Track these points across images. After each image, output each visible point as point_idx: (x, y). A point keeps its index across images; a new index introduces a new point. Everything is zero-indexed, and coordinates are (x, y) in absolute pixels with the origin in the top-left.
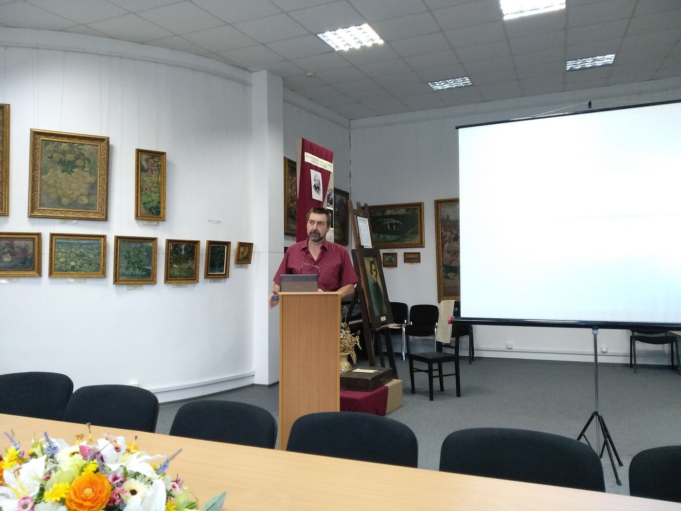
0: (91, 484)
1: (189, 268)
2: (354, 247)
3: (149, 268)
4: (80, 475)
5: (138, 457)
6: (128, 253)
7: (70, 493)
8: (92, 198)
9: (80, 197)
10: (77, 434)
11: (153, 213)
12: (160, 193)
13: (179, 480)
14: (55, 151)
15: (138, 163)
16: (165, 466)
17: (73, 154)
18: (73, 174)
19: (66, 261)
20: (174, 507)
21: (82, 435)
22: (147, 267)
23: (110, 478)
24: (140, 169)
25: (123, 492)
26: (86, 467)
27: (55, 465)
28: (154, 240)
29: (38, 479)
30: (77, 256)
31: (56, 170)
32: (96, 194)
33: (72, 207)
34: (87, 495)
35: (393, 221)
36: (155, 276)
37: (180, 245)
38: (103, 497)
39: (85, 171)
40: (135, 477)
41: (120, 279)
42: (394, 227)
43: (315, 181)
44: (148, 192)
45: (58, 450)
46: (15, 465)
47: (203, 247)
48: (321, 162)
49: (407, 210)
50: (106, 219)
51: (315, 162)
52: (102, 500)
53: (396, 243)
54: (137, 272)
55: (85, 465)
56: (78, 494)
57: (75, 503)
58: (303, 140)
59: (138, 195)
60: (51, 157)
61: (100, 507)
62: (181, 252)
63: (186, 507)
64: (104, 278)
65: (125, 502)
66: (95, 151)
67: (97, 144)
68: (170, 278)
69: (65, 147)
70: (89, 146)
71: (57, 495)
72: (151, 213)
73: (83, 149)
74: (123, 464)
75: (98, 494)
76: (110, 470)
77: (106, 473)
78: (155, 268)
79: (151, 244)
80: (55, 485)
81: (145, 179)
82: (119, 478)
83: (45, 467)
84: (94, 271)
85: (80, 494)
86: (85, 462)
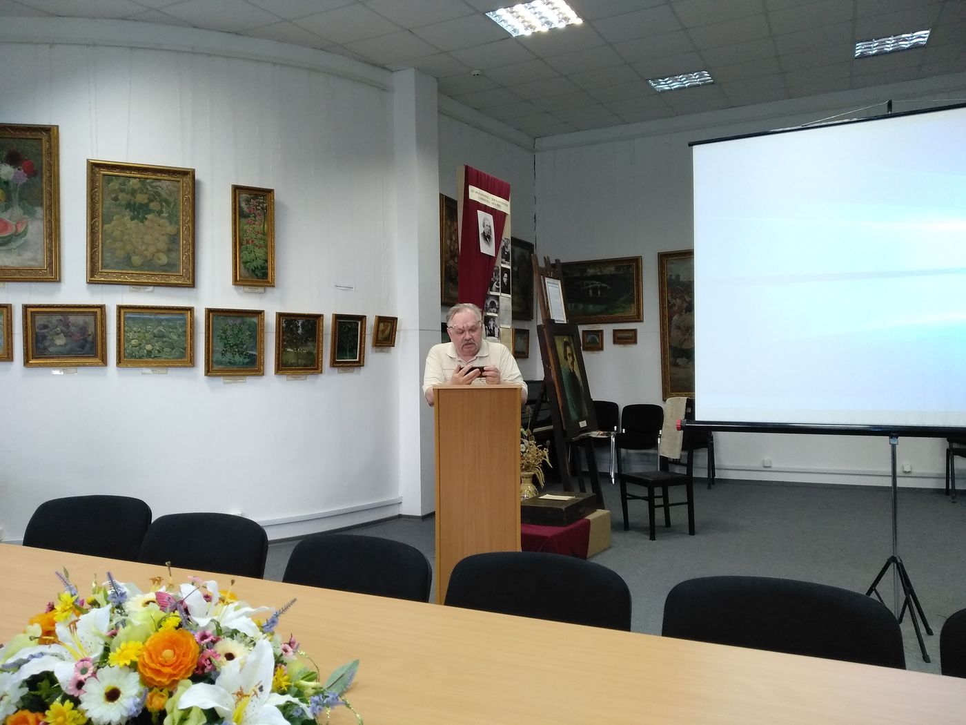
0: (172, 644)
1: (310, 353)
2: (540, 322)
3: (254, 353)
4: (157, 631)
5: (236, 609)
6: (225, 332)
7: (143, 655)
8: (173, 255)
9: (156, 255)
10: (153, 577)
11: (257, 275)
12: (266, 247)
13: (294, 643)
14: (122, 191)
15: (235, 205)
16: (273, 622)
17: (146, 193)
18: (146, 222)
19: (140, 344)
20: (286, 677)
21: (160, 578)
22: (250, 352)
23: (197, 637)
24: (239, 214)
25: (215, 655)
26: (165, 621)
27: (124, 617)
28: (259, 313)
29: (100, 635)
30: (155, 336)
31: (123, 216)
32: (179, 250)
33: (146, 269)
34: (167, 659)
35: (597, 284)
36: (262, 364)
37: (295, 320)
38: (188, 662)
39: (162, 218)
40: (232, 637)
41: (214, 369)
42: (599, 293)
43: (484, 226)
44: (250, 246)
45: (126, 597)
46: (70, 617)
47: (328, 323)
48: (493, 200)
49: (618, 268)
50: (193, 285)
51: (484, 200)
52: (186, 667)
53: (601, 316)
54: (238, 358)
55: (164, 619)
56: (154, 657)
57: (150, 668)
58: (467, 168)
59: (236, 251)
60: (116, 199)
61: (185, 674)
62: (297, 330)
63: (302, 679)
64: (190, 367)
65: (218, 669)
66: (175, 189)
67: (177, 179)
68: (282, 367)
69: (134, 184)
70: (168, 183)
71: (126, 658)
72: (254, 276)
73: (159, 186)
74: (215, 618)
75: (181, 658)
76: (198, 625)
77: (191, 629)
78: (262, 352)
79: (255, 320)
80: (123, 645)
81: (246, 227)
82: (210, 636)
83: (111, 621)
84: (177, 358)
85: (157, 657)
86: (163, 614)
